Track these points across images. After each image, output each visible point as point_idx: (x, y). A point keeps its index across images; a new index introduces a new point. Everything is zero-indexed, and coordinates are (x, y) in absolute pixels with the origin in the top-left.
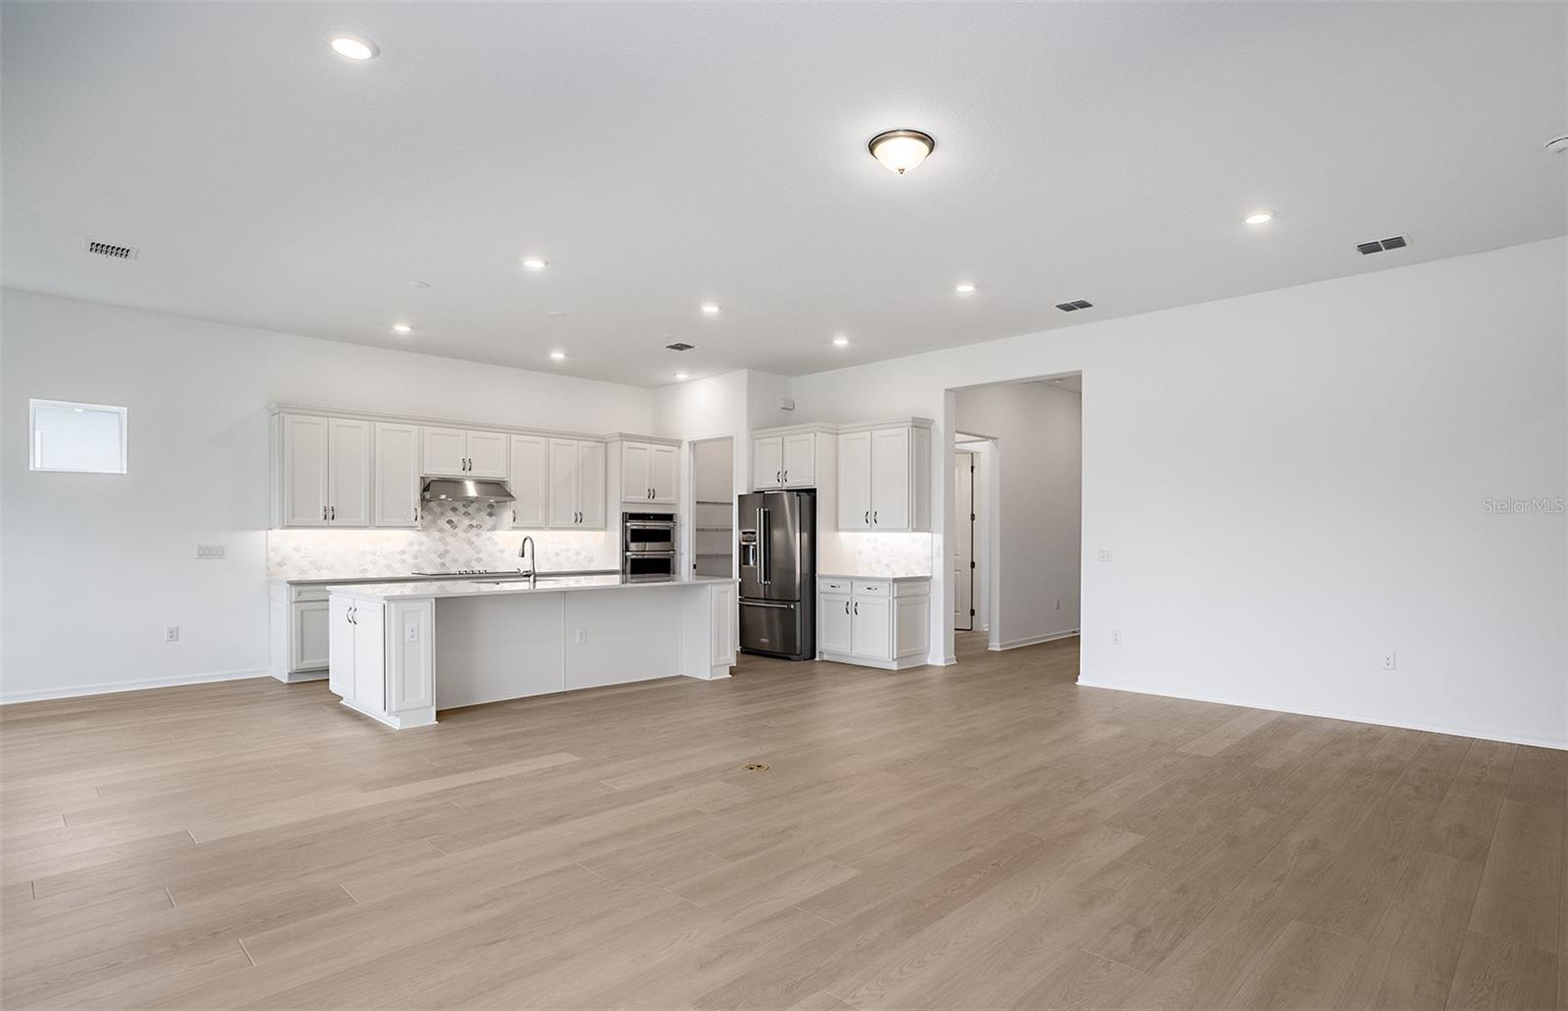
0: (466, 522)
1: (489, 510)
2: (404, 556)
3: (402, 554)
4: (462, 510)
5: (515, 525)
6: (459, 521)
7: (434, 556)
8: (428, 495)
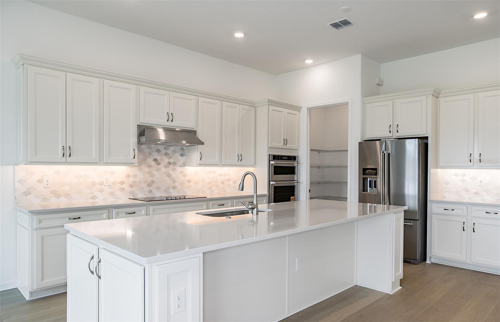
0: (166, 160)
1: (181, 152)
2: (124, 186)
3: (122, 185)
4: (164, 151)
5: (202, 162)
6: (161, 159)
7: (144, 185)
8: (143, 139)
